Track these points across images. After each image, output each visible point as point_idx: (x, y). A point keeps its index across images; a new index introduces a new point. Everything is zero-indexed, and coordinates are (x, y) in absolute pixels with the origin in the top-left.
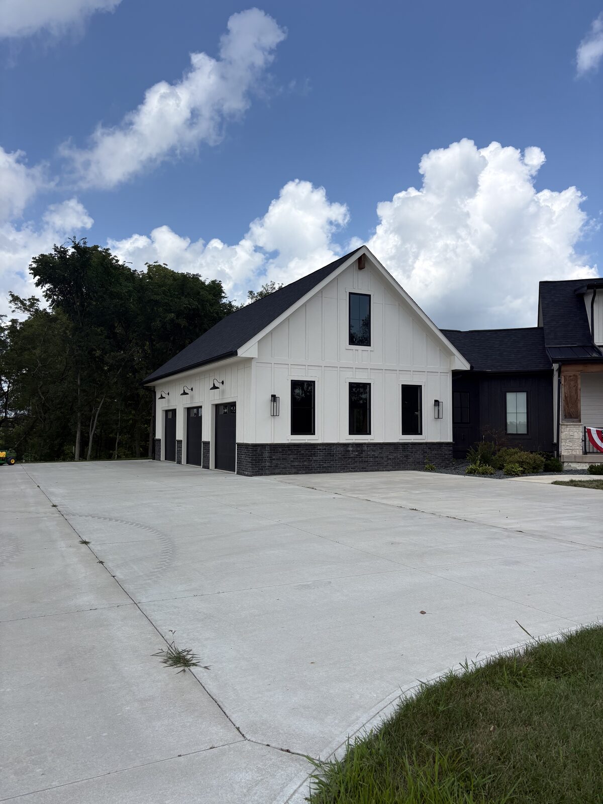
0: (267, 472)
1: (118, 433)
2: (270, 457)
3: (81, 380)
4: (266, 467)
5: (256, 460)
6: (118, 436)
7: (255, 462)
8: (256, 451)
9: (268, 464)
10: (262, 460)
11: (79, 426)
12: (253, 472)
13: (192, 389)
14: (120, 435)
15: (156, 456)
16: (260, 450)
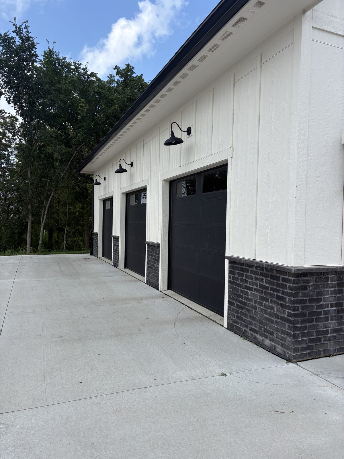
0: (331, 347)
1: (66, 225)
2: (337, 305)
3: (31, 173)
4: (327, 332)
5: (304, 315)
6: (66, 227)
7: (302, 322)
8: (305, 288)
9: (332, 324)
10: (320, 313)
11: (30, 217)
12: (296, 350)
13: (132, 164)
14: (68, 227)
15: (94, 252)
16: (315, 287)
